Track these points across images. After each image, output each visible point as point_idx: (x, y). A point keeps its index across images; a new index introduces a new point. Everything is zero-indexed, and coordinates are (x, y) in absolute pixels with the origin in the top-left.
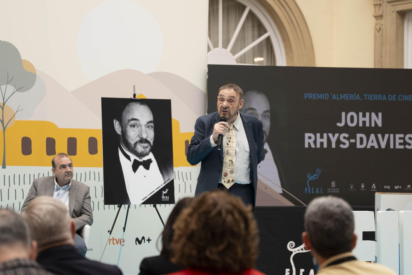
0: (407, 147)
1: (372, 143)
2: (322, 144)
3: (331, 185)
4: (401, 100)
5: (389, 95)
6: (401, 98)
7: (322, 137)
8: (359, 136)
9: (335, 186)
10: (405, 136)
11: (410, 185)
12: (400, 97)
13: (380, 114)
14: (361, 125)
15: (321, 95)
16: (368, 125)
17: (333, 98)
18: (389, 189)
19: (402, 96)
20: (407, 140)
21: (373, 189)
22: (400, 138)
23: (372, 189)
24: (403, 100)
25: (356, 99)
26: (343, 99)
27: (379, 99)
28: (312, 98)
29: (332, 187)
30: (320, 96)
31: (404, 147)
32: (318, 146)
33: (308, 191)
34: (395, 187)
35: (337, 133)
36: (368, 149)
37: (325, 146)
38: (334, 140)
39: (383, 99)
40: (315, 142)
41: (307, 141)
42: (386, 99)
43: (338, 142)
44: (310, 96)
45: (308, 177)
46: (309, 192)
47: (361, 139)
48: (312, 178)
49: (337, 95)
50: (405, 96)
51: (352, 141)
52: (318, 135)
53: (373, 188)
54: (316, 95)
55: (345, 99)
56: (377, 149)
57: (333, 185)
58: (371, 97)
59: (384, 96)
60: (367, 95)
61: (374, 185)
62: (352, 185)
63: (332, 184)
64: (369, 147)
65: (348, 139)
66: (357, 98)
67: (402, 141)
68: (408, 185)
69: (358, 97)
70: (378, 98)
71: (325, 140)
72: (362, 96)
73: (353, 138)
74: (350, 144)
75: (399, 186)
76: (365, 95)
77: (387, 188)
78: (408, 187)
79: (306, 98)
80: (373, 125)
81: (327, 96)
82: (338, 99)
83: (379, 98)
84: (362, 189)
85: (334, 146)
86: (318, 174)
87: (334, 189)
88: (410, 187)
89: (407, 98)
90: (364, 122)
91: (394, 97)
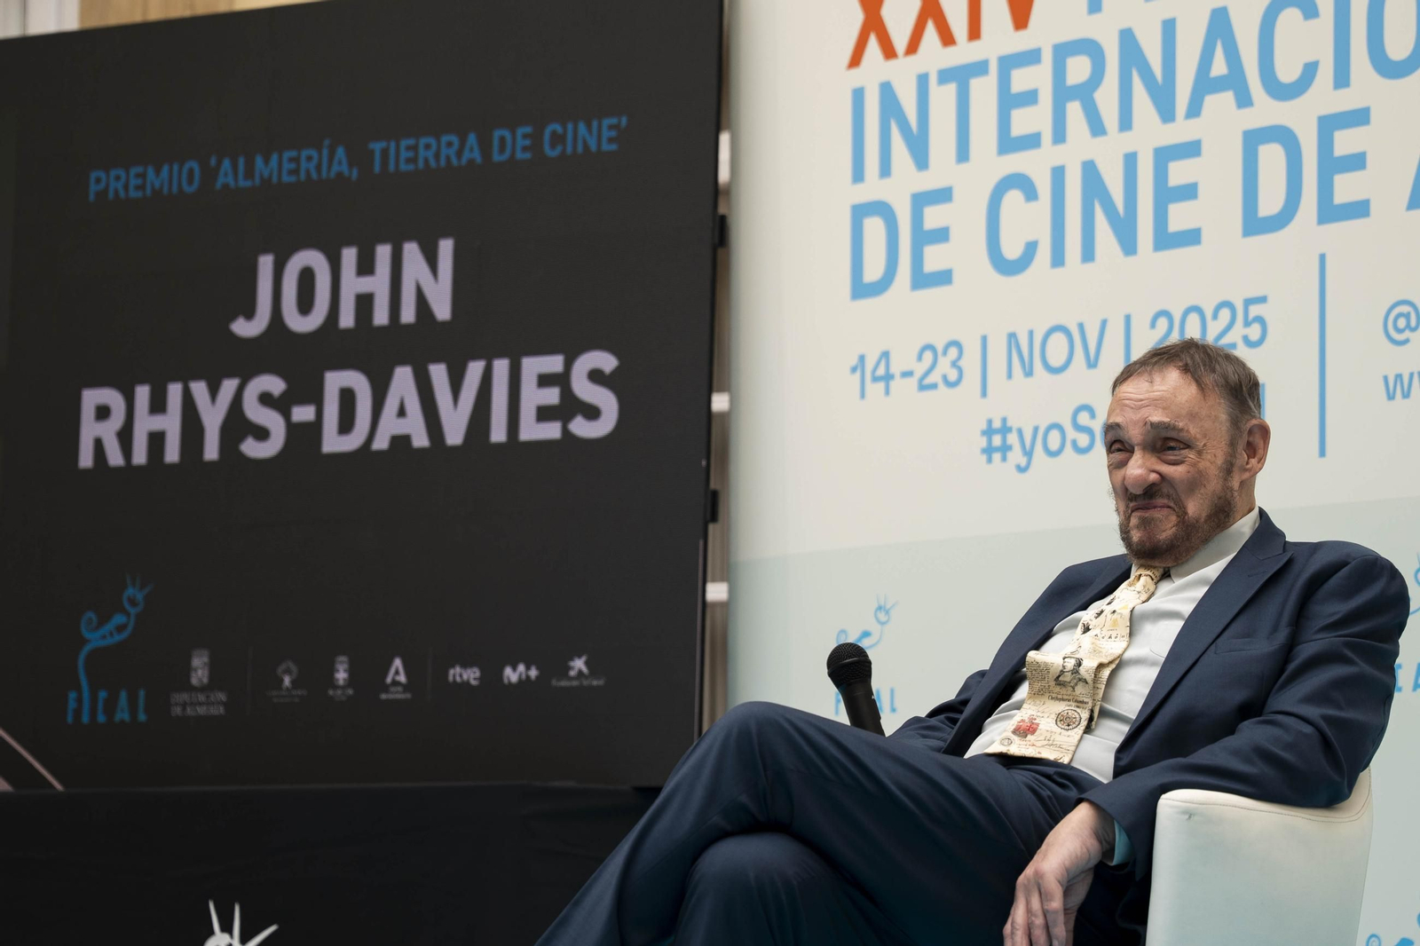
0: (581, 427)
1: (401, 421)
2: (157, 440)
3: (187, 670)
4: (559, 149)
5: (497, 134)
6: (557, 139)
7: (158, 406)
8: (335, 381)
9: (205, 680)
10: (568, 365)
11: (584, 658)
12: (554, 133)
13: (446, 247)
14: (347, 320)
15: (166, 169)
16: (381, 317)
17: (221, 181)
18: (474, 683)
19: (565, 127)
20: (583, 388)
21: (393, 689)
22: (545, 380)
23: (386, 688)
24: (569, 150)
25: (332, 175)
26: (266, 182)
27: (443, 163)
28: (122, 194)
29: (194, 681)
30: (160, 179)
31: (565, 431)
32: (140, 456)
33: (78, 712)
34: (508, 671)
35: (230, 375)
36: (380, 453)
37: (172, 454)
38: (213, 418)
39: (466, 155)
40: (125, 436)
41: (90, 430)
42: (479, 160)
43: (237, 426)
44: (113, 184)
45: (87, 635)
46: (85, 719)
47: (347, 397)
48: (104, 637)
49: (241, 161)
50: (582, 128)
51: (304, 413)
52: (143, 393)
53: (395, 683)
54: (143, 176)
55: (275, 179)
56: (422, 450)
57: (200, 672)
58: (404, 154)
59: (472, 139)
60: (383, 144)
61: (398, 663)
62: (288, 671)
63: (196, 670)
64: (381, 443)
65: (280, 404)
66: (335, 168)
67: (552, 396)
68: (572, 659)
69: (341, 163)
70: (437, 156)
71: (171, 423)
72: (360, 157)
73: (303, 401)
74: (293, 429)
75: (528, 668)
76: (377, 147)
77: (465, 677)
78: (572, 674)
79: (98, 194)
80: (408, 315)
81: (191, 171)
82: (242, 183)
83: (444, 151)
84: (336, 687)
85: (211, 451)
86: (133, 611)
87: (202, 698)
88: (585, 670)
89: (588, 137)
90: (365, 303)
91: (520, 142)
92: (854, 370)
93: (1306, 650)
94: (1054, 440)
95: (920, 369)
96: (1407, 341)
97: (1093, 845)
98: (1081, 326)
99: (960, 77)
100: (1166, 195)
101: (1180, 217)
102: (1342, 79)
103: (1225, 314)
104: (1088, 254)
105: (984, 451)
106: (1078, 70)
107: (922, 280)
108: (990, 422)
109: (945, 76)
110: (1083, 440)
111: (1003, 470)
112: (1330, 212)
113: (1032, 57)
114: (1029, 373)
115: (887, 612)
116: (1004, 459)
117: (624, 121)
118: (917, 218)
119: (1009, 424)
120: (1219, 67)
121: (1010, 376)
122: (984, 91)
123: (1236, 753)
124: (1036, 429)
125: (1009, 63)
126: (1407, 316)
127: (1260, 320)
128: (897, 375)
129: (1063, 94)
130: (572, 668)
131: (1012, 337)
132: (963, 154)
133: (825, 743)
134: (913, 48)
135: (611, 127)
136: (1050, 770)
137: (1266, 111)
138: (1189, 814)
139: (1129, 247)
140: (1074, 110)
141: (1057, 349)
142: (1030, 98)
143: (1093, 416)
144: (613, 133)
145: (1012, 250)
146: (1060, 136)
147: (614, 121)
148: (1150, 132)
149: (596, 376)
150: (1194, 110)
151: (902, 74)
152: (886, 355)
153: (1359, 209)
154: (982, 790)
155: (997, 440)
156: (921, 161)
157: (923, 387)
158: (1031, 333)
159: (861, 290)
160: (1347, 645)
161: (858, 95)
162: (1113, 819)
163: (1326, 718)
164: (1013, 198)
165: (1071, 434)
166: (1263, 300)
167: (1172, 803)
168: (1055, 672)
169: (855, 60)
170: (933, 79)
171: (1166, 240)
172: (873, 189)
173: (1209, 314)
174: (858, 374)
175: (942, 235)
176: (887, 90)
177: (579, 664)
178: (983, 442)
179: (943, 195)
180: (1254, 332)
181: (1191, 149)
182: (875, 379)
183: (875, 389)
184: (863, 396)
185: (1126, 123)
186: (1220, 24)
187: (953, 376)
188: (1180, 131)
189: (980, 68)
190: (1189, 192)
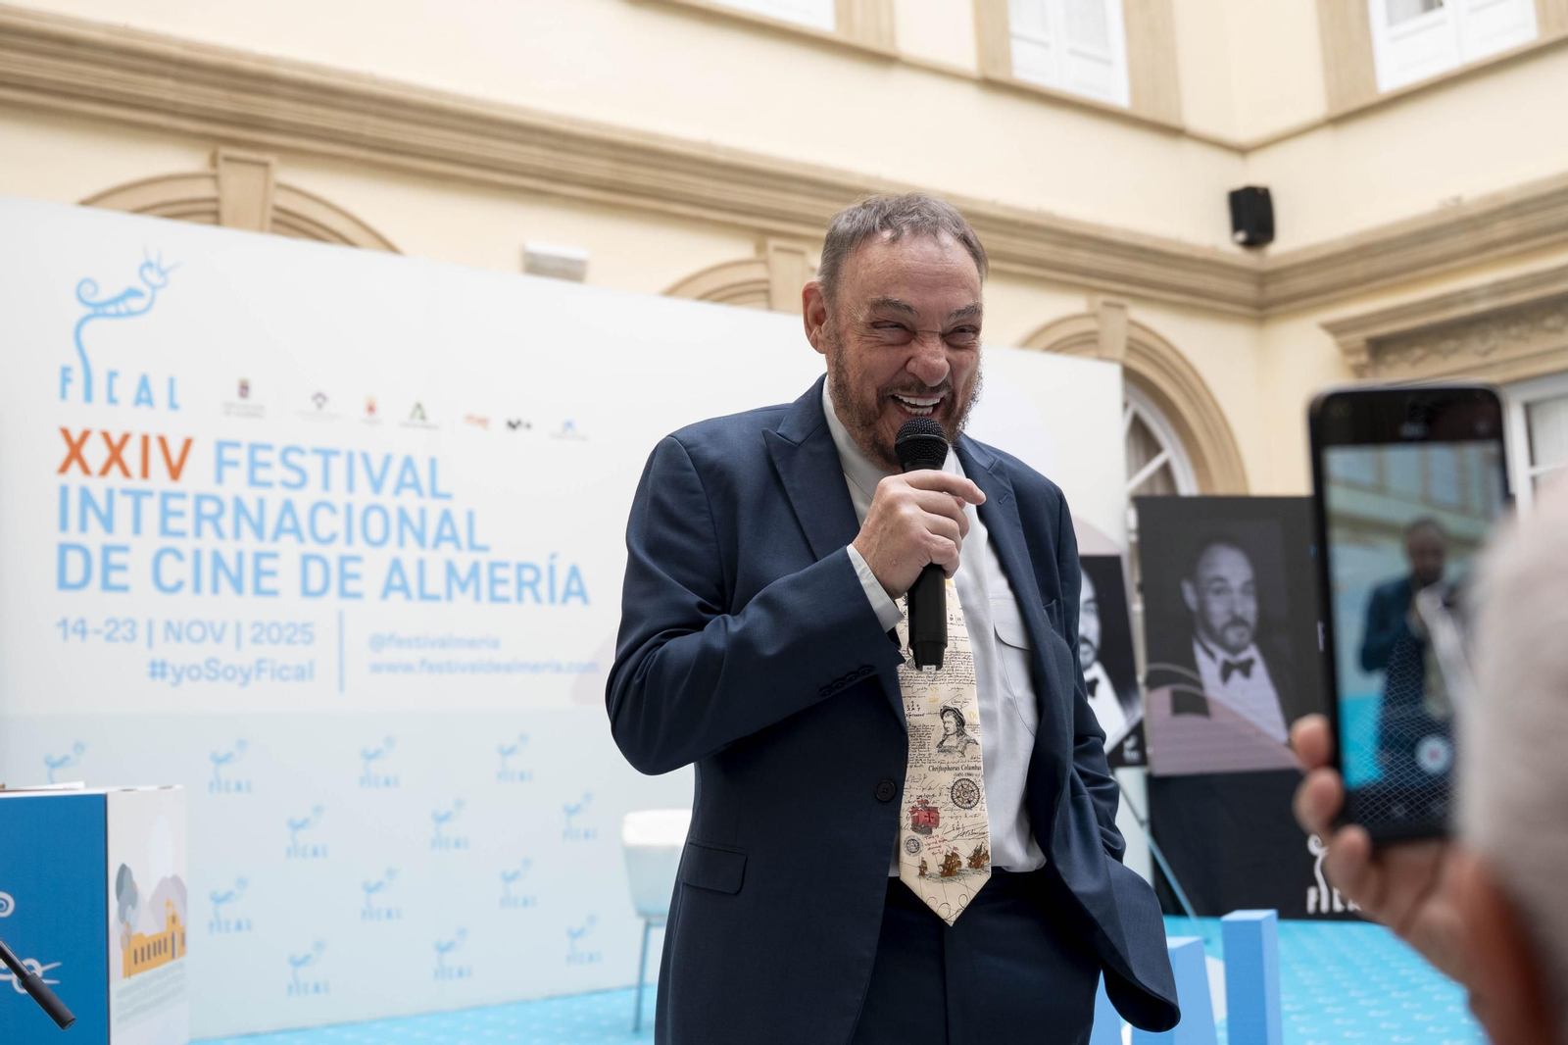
92: (60, 624)
94: (195, 673)
95: (107, 629)
98: (210, 622)
99: (136, 495)
100: (259, 573)
101: (268, 583)
102: (349, 540)
103: (290, 628)
104: (215, 589)
105: (150, 674)
106: (210, 508)
107: (107, 586)
108: (154, 660)
109: (125, 492)
110: (212, 674)
111: (162, 684)
112: (344, 594)
113: (182, 496)
114: (178, 639)
115: (83, 748)
116: (163, 679)
118: (106, 557)
119: (166, 662)
120: (288, 524)
121: (166, 639)
122: (151, 505)
124: (183, 667)
125: (166, 497)
128: (91, 630)
129: (200, 517)
131: (169, 625)
132: (137, 529)
134: (104, 472)
137: (311, 547)
140: (207, 527)
141: (196, 632)
143: (218, 664)
145: (168, 580)
146: (198, 533)
148: (249, 543)
150: (276, 538)
151: (98, 486)
152: (82, 621)
153: (357, 596)
155: (158, 670)
156: (109, 529)
157: (109, 638)
158: (179, 621)
159: (63, 584)
161: (64, 491)
164: (168, 558)
165: (205, 671)
166: (310, 624)
169: (64, 469)
170: (117, 492)
171: (259, 591)
172: (73, 535)
173: (281, 627)
174: (62, 628)
175: (123, 568)
176: (86, 492)
178: (149, 670)
179: (124, 549)
180: (307, 637)
181: (274, 556)
182: (74, 630)
183: (75, 638)
184: (65, 638)
185: (237, 535)
186: (288, 507)
187: (129, 635)
188: (267, 546)
189: (150, 494)
190: (272, 573)
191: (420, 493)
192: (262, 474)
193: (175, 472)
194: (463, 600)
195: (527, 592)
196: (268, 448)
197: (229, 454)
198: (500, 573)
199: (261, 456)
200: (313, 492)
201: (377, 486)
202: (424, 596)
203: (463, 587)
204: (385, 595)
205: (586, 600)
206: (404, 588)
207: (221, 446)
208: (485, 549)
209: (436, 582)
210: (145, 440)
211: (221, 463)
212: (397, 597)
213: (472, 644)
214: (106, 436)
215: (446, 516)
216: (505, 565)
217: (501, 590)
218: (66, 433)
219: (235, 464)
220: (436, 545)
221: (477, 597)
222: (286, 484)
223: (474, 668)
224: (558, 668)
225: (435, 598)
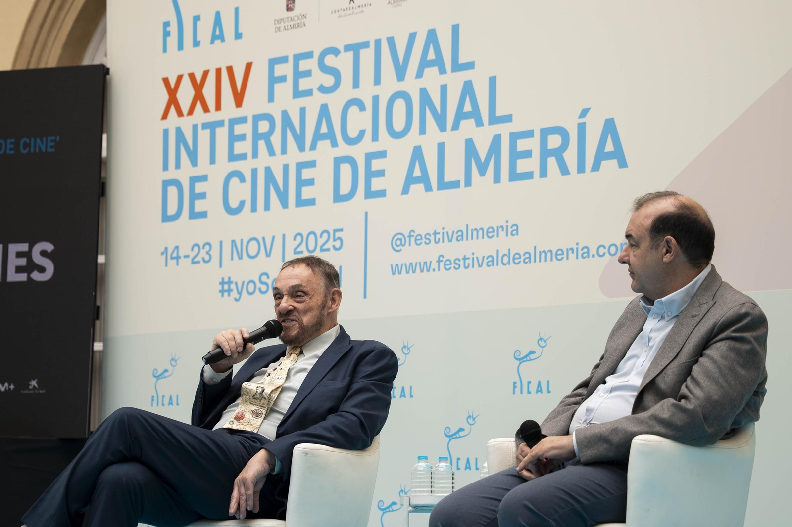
0: (36, 276)
4: (27, 150)
6: (27, 145)
10: (31, 248)
11: (36, 380)
12: (25, 143)
19: (30, 140)
20: (37, 258)
22: (19, 255)
24: (32, 151)
31: (29, 278)
50: (38, 140)
67: (23, 262)
68: (30, 381)
75: (10, 384)
78: (30, 387)
88: (36, 385)
89: (41, 145)
91: (9, 146)
92: (162, 254)
93: (356, 386)
94: (251, 288)
95: (192, 254)
96: (400, 250)
97: (266, 466)
98: (264, 239)
99: (212, 126)
100: (302, 183)
101: (307, 193)
102: (375, 138)
103: (325, 236)
104: (267, 207)
105: (220, 291)
106: (264, 126)
107: (193, 215)
108: (223, 279)
109: (205, 126)
110: (264, 288)
111: (228, 300)
112: (370, 194)
113: (243, 120)
114: (240, 258)
115: (176, 361)
116: (229, 295)
117: (58, 138)
118: (192, 188)
119: (232, 280)
120: (324, 129)
121: (232, 259)
122: (222, 134)
123: (325, 429)
124: (243, 282)
125: (233, 122)
126: (401, 240)
127: (340, 239)
128: (182, 257)
129: (257, 137)
130: (31, 385)
131: (233, 242)
132: (213, 161)
133: (156, 425)
134: (190, 112)
135: (52, 141)
136: (249, 435)
137: (343, 150)
138: (306, 454)
139: (285, 204)
140: (262, 144)
141: (253, 248)
142: (242, 138)
143: (268, 277)
144: (53, 144)
145: (234, 204)
146: (255, 155)
147: (53, 138)
148: (294, 155)
149: (44, 253)
150: (313, 147)
151: (186, 124)
152: (177, 248)
153: (382, 193)
154: (221, 444)
155: (226, 287)
156: (194, 162)
157: (193, 262)
158: (242, 241)
159: (166, 218)
160: (373, 384)
161: (166, 132)
162: (275, 456)
163: (363, 414)
164: (235, 181)
165: (259, 285)
166: (341, 230)
167: (300, 449)
168: (253, 393)
169: (165, 116)
170: (200, 127)
171: (301, 202)
172: (172, 174)
173: (318, 236)
174: (164, 256)
175: (203, 196)
176: (179, 130)
177: (34, 383)
178: (220, 287)
179: (204, 178)
180: (338, 244)
181: (312, 164)
182: (172, 258)
183: (172, 263)
184: (166, 265)
185: (284, 151)
186: (324, 111)
187: (207, 258)
188: (307, 156)
189: (221, 123)
190: (311, 182)
191: (442, 71)
192: (304, 84)
193: (239, 100)
194: (482, 182)
195: (552, 162)
196: (309, 55)
197: (279, 70)
198: (522, 145)
199: (304, 65)
200: (346, 91)
201: (401, 73)
202: (443, 185)
203: (482, 172)
204: (405, 191)
205: (623, 164)
206: (424, 179)
207: (273, 62)
208: (508, 118)
209: (454, 170)
210: (219, 71)
211: (274, 80)
212: (417, 189)
213: (489, 232)
214: (192, 76)
215: (468, 89)
216: (529, 134)
217: (523, 166)
218: (166, 81)
219: (283, 79)
220: (456, 127)
221: (497, 179)
222: (323, 89)
223: (491, 261)
224: (586, 253)
225: (455, 185)
